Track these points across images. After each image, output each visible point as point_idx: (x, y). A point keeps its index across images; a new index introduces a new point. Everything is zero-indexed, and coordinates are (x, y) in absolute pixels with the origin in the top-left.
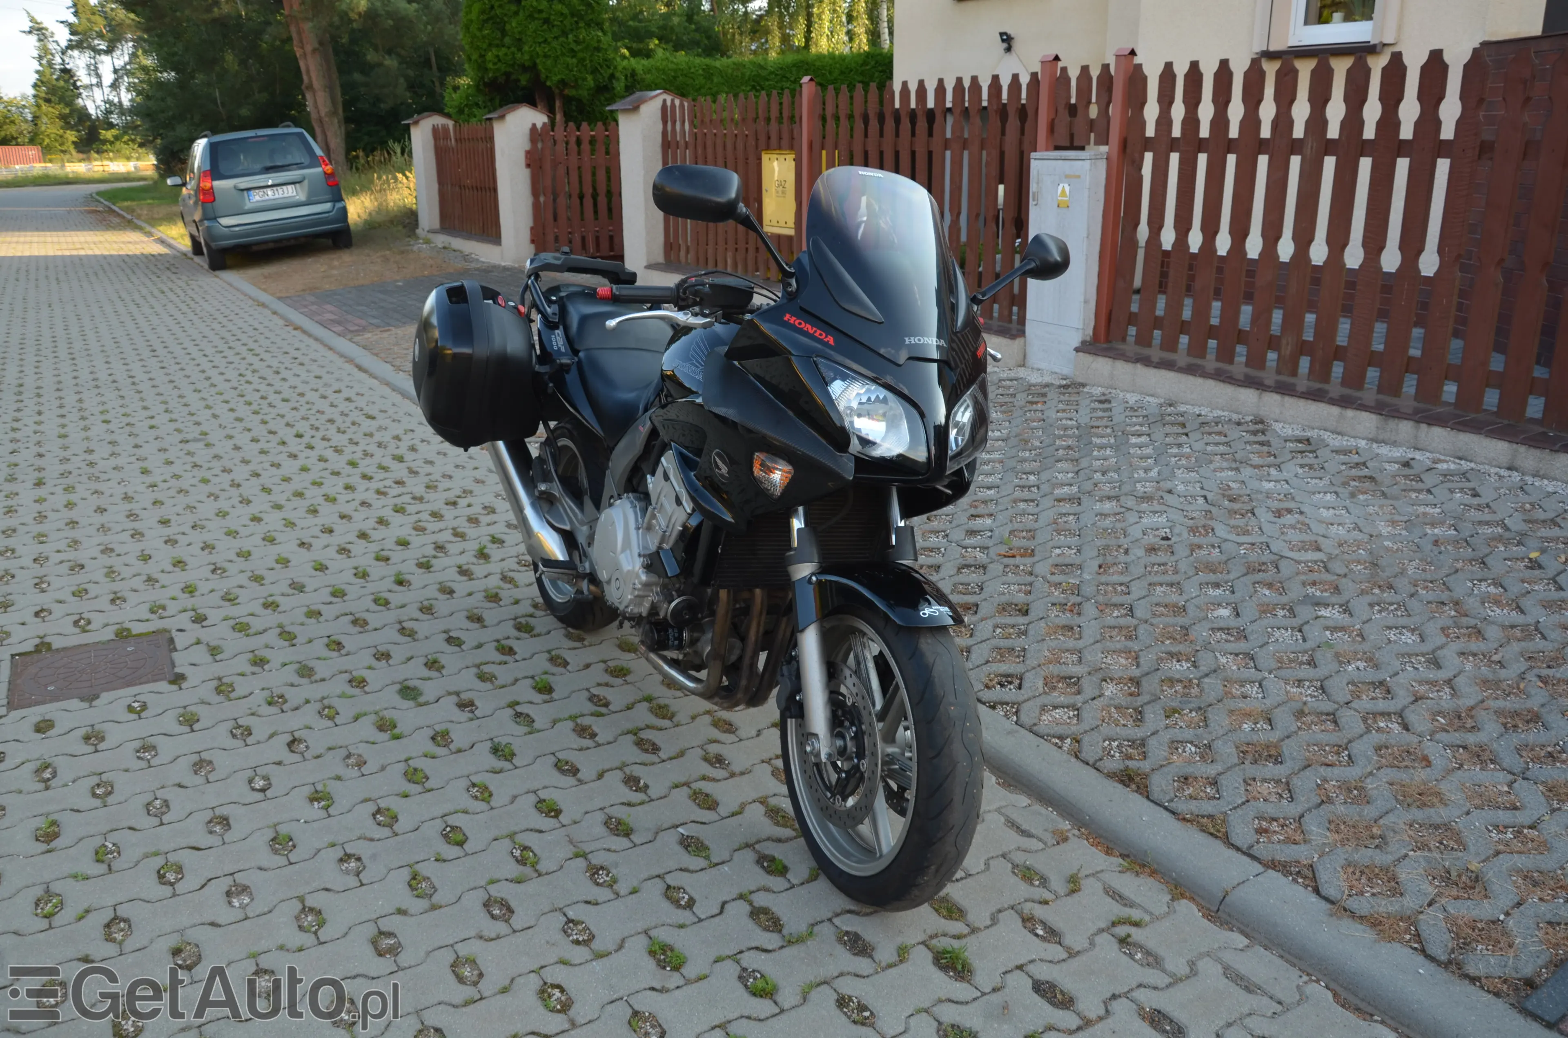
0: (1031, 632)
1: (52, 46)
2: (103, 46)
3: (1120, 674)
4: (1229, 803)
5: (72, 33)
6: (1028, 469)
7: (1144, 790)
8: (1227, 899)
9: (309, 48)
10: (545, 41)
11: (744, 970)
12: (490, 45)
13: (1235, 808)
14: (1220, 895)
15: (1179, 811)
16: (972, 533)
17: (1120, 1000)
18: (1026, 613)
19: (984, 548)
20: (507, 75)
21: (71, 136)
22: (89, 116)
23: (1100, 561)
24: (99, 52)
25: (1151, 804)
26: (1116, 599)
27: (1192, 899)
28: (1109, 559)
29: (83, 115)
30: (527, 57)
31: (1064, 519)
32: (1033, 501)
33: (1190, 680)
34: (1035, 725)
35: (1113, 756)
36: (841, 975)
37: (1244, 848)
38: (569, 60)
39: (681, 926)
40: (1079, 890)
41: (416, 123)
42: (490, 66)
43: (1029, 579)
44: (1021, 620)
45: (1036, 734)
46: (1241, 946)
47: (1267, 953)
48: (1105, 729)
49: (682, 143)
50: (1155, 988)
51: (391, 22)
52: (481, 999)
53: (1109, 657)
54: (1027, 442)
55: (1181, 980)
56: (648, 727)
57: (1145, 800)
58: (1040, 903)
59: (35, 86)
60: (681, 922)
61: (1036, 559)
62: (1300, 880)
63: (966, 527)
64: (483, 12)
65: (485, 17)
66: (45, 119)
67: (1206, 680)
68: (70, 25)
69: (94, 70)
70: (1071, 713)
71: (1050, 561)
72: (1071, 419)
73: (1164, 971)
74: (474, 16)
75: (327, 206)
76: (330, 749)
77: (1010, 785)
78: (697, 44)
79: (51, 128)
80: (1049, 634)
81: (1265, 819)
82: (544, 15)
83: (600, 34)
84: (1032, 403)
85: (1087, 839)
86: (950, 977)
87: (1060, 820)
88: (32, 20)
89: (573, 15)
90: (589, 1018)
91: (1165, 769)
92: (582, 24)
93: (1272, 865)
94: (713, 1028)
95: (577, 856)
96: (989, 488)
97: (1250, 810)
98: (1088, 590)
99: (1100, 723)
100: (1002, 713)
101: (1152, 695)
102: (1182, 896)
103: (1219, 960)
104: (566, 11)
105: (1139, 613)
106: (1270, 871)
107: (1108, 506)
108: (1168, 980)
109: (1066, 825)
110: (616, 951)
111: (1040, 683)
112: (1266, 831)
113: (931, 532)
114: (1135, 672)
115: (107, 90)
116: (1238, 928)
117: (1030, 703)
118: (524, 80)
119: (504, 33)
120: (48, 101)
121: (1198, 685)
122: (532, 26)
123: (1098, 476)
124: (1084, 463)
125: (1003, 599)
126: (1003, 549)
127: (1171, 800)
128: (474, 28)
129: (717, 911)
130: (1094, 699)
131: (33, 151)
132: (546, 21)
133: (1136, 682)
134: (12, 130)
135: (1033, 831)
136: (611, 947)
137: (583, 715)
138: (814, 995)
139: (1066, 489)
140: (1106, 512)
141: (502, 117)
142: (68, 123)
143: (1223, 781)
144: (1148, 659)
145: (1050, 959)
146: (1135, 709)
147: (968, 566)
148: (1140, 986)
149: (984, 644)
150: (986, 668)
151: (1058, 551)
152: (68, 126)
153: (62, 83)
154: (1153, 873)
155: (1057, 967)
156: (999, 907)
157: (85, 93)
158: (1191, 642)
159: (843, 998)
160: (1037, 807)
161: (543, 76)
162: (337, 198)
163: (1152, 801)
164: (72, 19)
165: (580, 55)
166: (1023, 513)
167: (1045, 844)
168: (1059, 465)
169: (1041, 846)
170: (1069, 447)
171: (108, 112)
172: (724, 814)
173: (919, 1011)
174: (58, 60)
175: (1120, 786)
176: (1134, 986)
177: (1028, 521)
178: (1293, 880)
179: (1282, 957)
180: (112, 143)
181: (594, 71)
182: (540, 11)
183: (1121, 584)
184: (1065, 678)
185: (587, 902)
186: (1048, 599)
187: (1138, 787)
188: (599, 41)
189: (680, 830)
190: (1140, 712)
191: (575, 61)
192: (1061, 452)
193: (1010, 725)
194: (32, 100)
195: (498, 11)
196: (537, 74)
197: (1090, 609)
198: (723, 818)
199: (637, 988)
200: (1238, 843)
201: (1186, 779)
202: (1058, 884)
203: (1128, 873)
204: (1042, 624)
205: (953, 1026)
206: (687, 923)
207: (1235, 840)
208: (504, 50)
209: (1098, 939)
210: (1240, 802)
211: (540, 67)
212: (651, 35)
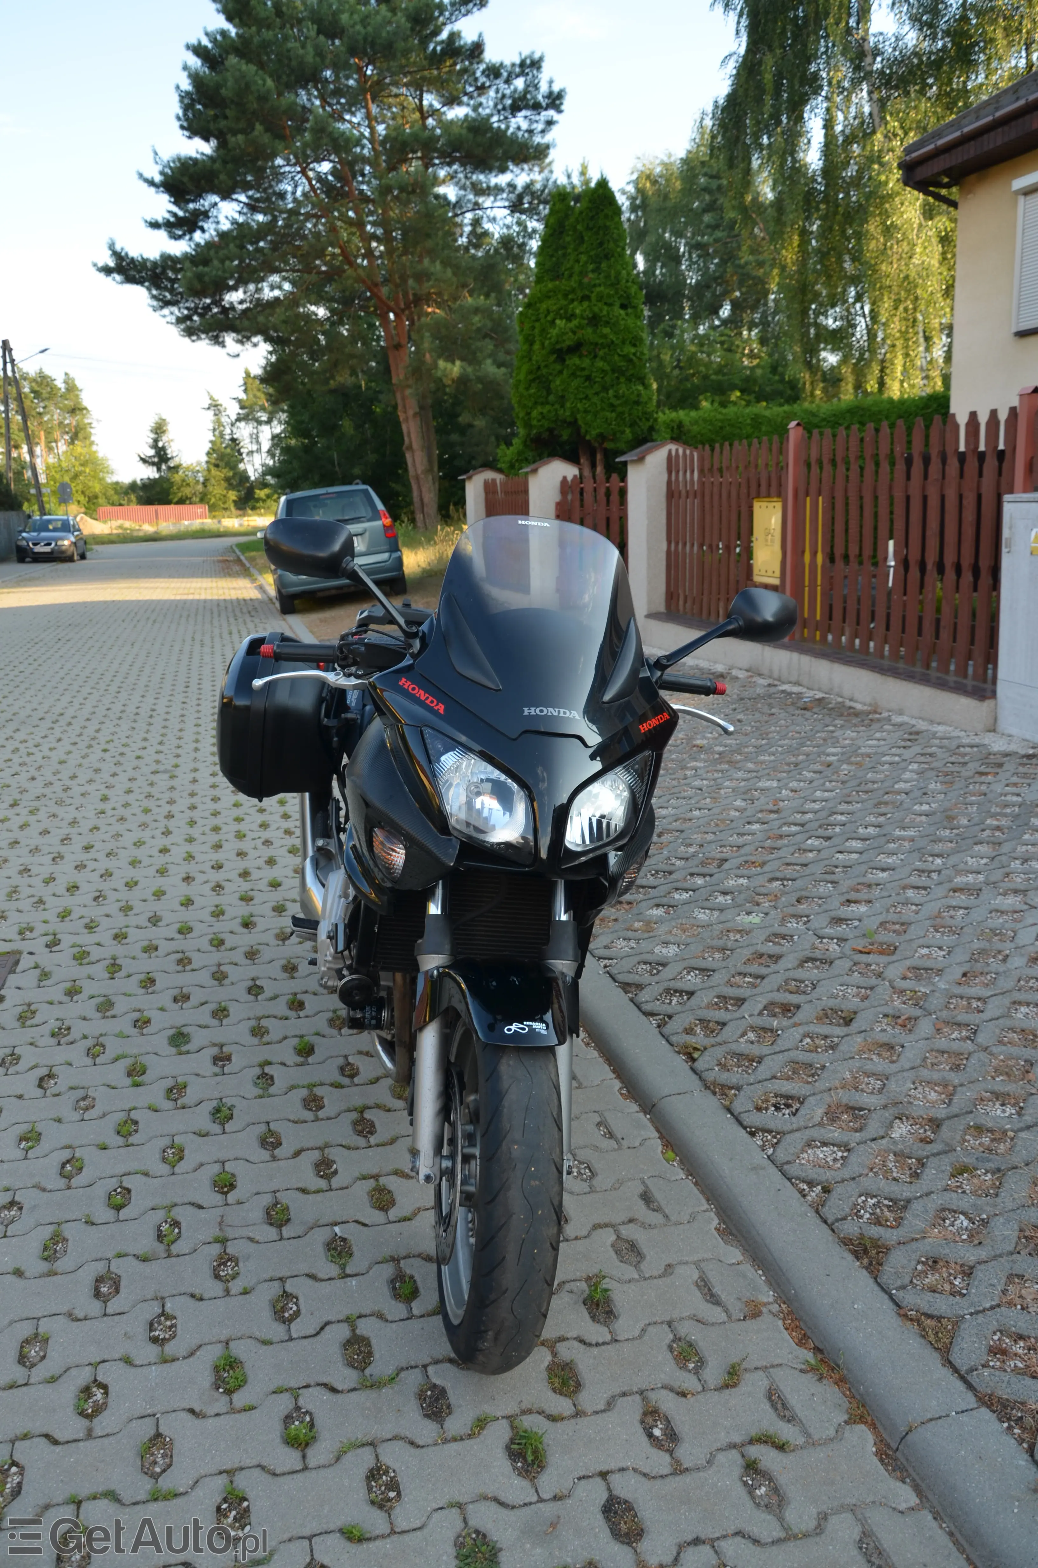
0: (842, 1048)
1: (224, 420)
2: (264, 417)
3: (921, 1112)
4: (972, 1304)
5: (242, 408)
6: (936, 851)
7: (874, 1268)
8: (909, 1437)
9: (411, 413)
10: (586, 397)
11: (298, 1408)
12: (536, 403)
13: (977, 1312)
14: (903, 1429)
15: (903, 1305)
16: (838, 921)
17: (701, 1548)
18: (848, 1022)
19: (842, 940)
20: (551, 431)
21: (233, 495)
22: (248, 478)
23: (966, 967)
24: (260, 423)
25: (876, 1288)
26: (962, 1017)
27: (873, 1426)
28: (979, 967)
29: (243, 477)
30: (568, 413)
31: (952, 913)
32: (925, 888)
33: (1005, 1132)
34: (788, 1163)
35: (861, 1217)
36: (395, 1438)
37: (963, 1370)
38: (608, 414)
39: (266, 1343)
40: (735, 1385)
41: (470, 478)
42: (534, 422)
43: (873, 981)
44: (840, 1031)
45: (784, 1174)
46: (903, 1506)
47: (935, 1524)
48: (869, 1182)
49: (684, 493)
50: (756, 1542)
51: (480, 386)
52: (26, 1385)
53: (920, 1089)
54: (950, 818)
55: (795, 1537)
56: (378, 1106)
57: (871, 1281)
58: (678, 1393)
59: (208, 454)
60: (268, 1337)
61: (894, 958)
62: (1017, 1431)
63: (833, 914)
64: (530, 372)
65: (531, 377)
66: (213, 481)
67: (1023, 1135)
68: (240, 401)
69: (255, 439)
70: (840, 1154)
71: (908, 963)
72: (1018, 795)
73: (781, 1519)
74: (522, 377)
75: (385, 556)
76: (72, 1088)
77: (731, 1234)
78: (781, 394)
79: (217, 490)
80: (860, 1052)
81: (1009, 1336)
82: (586, 373)
83: (640, 388)
84: (982, 774)
85: (784, 1319)
86: (515, 1468)
87: (765, 1288)
88: (211, 398)
89: (613, 371)
90: (109, 1431)
91: (914, 1245)
92: (622, 380)
93: (988, 1401)
94: (221, 1473)
95: (217, 1241)
96: (883, 870)
97: (992, 1321)
98: (935, 1002)
99: (866, 1171)
100: (760, 1143)
101: (947, 1144)
102: (862, 1420)
103: (862, 1521)
104: (607, 368)
105: (981, 1038)
106: (984, 1410)
107: (1011, 901)
108: (778, 1533)
109: (767, 1296)
110: (184, 1358)
111: (820, 1112)
112: (1004, 1352)
113: (793, 916)
114: (941, 1112)
115: (264, 455)
116: (913, 1480)
117: (797, 1135)
118: (565, 435)
119: (549, 391)
120: (217, 466)
121: (1012, 1139)
122: (575, 383)
123: (1016, 865)
124: (1006, 848)
125: (831, 1003)
126: (860, 944)
127: (903, 1287)
128: (521, 389)
129: (313, 1332)
130: (874, 1140)
131: (200, 509)
132: (588, 378)
133: (936, 1124)
134: (187, 491)
135: (723, 1297)
136: (183, 1352)
137: (322, 1084)
138: (349, 1457)
139: (970, 878)
140: (1003, 908)
141: (535, 471)
142: (230, 484)
143: (980, 1273)
144: (962, 1099)
145: (646, 1470)
146: (919, 1160)
147: (813, 960)
148: (738, 1533)
149: (781, 1056)
150: (769, 1085)
151: (925, 951)
152: (231, 486)
153: (228, 450)
154: (842, 1381)
155: (646, 1484)
156: (625, 1388)
157: (246, 459)
158: (1029, 1081)
159: (379, 1469)
160: (748, 1268)
161: (583, 431)
162: (394, 548)
163: (879, 1285)
164: (243, 396)
165: (620, 409)
166: (907, 903)
167: (729, 1317)
168: (977, 848)
169: (723, 1317)
170: (998, 828)
171: (264, 474)
172: (392, 1218)
173: (451, 1505)
174: (227, 431)
175: (850, 1257)
176: (730, 1532)
177: (908, 913)
178: (1010, 1428)
179: (951, 1534)
180: (264, 501)
181: (633, 425)
182: (583, 369)
183: (979, 999)
184: (853, 1109)
185: (193, 1296)
186: (880, 1009)
187: (871, 1264)
188: (639, 395)
189: (337, 1229)
190: (923, 1165)
191: (614, 415)
192: (988, 832)
193: (760, 1158)
194: (205, 466)
195: (544, 371)
196: (578, 429)
197: (925, 1027)
198: (390, 1222)
199: (175, 1407)
200: (957, 1362)
201: (935, 1262)
202: (713, 1373)
203: (810, 1375)
204: (859, 1039)
205: (477, 1532)
206: (275, 1340)
207: (956, 1357)
208: (548, 407)
209: (721, 1457)
210: (988, 1305)
211: (580, 422)
212: (733, 387)
